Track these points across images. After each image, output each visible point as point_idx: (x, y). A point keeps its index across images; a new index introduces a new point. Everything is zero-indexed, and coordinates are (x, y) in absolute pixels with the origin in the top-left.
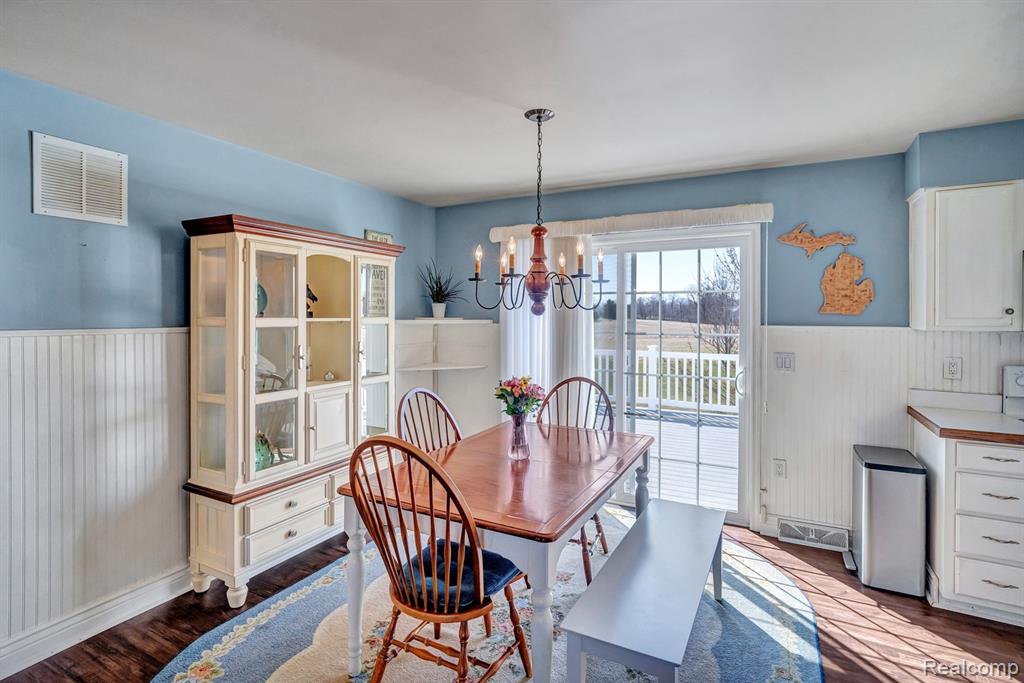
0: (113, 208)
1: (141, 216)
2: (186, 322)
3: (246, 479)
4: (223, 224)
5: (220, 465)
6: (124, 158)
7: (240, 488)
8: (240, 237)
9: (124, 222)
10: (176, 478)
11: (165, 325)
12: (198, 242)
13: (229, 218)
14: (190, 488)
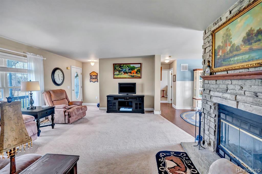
0: (186, 69)
1: (189, 70)
2: (193, 81)
3: (198, 97)
4: (196, 70)
5: (195, 96)
6: (188, 64)
7: (197, 98)
8: (198, 71)
9: (188, 71)
10: (192, 97)
11: (191, 81)
12: (195, 72)
13: (196, 69)
14: (193, 98)
